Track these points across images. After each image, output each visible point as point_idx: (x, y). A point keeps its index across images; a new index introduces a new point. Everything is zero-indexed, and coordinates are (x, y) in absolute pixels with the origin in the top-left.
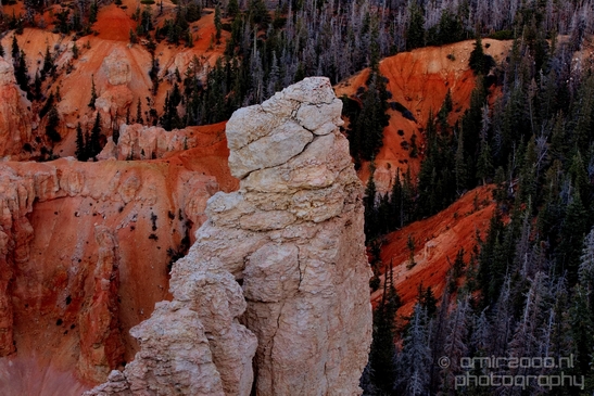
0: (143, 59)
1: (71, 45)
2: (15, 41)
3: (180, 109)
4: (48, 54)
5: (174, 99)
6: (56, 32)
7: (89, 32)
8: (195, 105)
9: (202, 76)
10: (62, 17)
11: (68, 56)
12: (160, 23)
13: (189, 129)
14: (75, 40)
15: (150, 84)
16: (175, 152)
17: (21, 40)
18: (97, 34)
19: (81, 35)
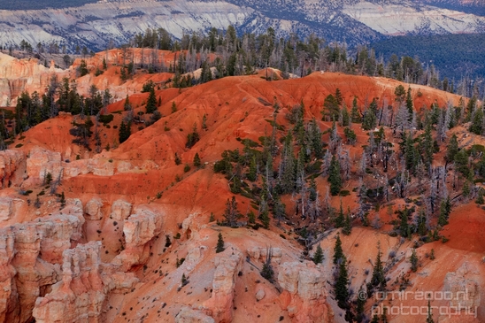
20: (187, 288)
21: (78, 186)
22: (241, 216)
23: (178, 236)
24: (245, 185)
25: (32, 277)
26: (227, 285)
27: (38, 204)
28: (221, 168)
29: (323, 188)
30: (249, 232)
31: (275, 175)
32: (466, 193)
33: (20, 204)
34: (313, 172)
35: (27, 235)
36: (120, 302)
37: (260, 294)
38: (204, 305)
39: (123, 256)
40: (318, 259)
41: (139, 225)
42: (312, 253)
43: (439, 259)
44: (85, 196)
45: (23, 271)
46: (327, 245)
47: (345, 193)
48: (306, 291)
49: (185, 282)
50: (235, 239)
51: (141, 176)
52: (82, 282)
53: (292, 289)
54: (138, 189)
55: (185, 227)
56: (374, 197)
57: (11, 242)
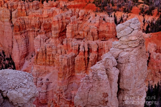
0: (142, 18)
1: (126, 15)
2: (115, 14)
3: (149, 29)
4: (121, 17)
5: (148, 27)
6: (123, 12)
7: (130, 12)
8: (152, 28)
9: (154, 22)
10: (125, 9)
11: (126, 17)
12: (146, 10)
13: (151, 33)
14: (127, 14)
15: (143, 23)
16: (147, 38)
17: (116, 14)
18: (132, 13)
19: (129, 13)
20: (91, 23)
21: (70, 7)
22: (98, 11)
23: (88, 14)
24: (98, 5)
25: (65, 22)
26: (98, 22)
27: (64, 10)
28: (94, 3)
29: (111, 5)
30: (100, 13)
31: (103, 3)
32: (135, 5)
33: (61, 10)
34: (109, 3)
35: (63, 15)
36: (80, 25)
37: (103, 23)
38: (94, 25)
39: (79, 18)
40: (112, 16)
41: (81, 13)
42: (110, 16)
43: (131, 16)
44: (71, 8)
45: (63, 21)
46: (113, 14)
47: (115, 6)
48: (111, 22)
49: (91, 22)
50: (98, 14)
51: (80, 5)
52: (74, 22)
53: (108, 22)
54: (80, 7)
55: (89, 13)
56: (119, 6)
57: (61, 17)
